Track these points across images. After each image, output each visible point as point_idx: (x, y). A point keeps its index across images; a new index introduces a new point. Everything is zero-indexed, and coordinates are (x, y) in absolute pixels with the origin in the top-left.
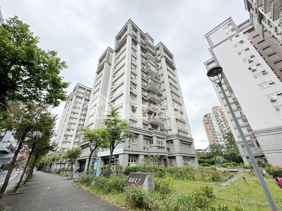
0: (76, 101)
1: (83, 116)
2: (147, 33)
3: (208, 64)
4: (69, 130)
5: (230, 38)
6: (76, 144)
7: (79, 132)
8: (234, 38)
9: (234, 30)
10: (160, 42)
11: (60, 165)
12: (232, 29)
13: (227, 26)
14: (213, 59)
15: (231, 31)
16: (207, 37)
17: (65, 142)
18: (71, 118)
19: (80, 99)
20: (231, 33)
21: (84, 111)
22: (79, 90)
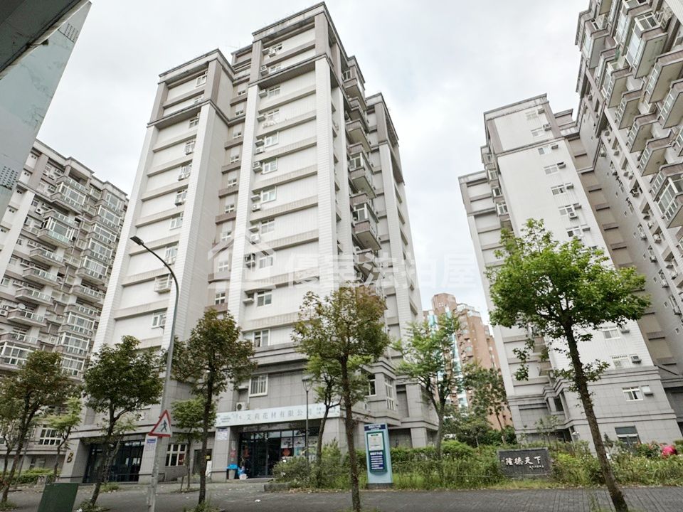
2: (353, 57)
3: (470, 184)
5: (539, 145)
8: (548, 150)
9: (550, 129)
10: (380, 94)
12: (547, 125)
13: (537, 112)
14: (484, 175)
15: (543, 129)
16: (489, 122)
20: (543, 136)
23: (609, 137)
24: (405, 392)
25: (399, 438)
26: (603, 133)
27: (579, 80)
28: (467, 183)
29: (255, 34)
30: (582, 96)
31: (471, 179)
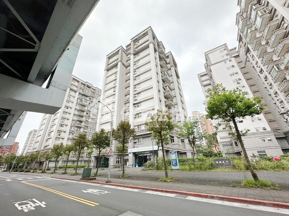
2: (161, 42)
4: (62, 125)
6: (70, 140)
8: (228, 62)
10: (170, 52)
12: (227, 54)
13: (223, 50)
14: (206, 73)
16: (206, 55)
17: (58, 138)
19: (74, 92)
20: (226, 57)
22: (73, 83)
23: (250, 55)
24: (184, 141)
25: (183, 155)
26: (248, 53)
27: (238, 37)
28: (201, 76)
29: (131, 39)
30: (239, 42)
31: (202, 74)
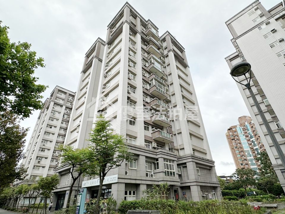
0: (53, 109)
1: (63, 129)
2: (149, 20)
3: (231, 60)
4: (43, 150)
5: (258, 26)
6: (52, 169)
7: (57, 152)
8: (264, 26)
9: (263, 15)
10: (167, 31)
11: (29, 200)
12: (261, 14)
13: (254, 10)
14: (237, 54)
15: (259, 17)
16: (229, 24)
17: (37, 166)
18: (46, 133)
19: (59, 107)
21: (64, 123)
22: (58, 95)
24: (186, 167)
28: (230, 60)
29: (108, 26)
